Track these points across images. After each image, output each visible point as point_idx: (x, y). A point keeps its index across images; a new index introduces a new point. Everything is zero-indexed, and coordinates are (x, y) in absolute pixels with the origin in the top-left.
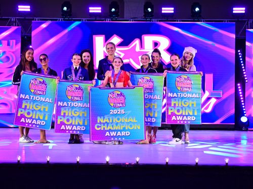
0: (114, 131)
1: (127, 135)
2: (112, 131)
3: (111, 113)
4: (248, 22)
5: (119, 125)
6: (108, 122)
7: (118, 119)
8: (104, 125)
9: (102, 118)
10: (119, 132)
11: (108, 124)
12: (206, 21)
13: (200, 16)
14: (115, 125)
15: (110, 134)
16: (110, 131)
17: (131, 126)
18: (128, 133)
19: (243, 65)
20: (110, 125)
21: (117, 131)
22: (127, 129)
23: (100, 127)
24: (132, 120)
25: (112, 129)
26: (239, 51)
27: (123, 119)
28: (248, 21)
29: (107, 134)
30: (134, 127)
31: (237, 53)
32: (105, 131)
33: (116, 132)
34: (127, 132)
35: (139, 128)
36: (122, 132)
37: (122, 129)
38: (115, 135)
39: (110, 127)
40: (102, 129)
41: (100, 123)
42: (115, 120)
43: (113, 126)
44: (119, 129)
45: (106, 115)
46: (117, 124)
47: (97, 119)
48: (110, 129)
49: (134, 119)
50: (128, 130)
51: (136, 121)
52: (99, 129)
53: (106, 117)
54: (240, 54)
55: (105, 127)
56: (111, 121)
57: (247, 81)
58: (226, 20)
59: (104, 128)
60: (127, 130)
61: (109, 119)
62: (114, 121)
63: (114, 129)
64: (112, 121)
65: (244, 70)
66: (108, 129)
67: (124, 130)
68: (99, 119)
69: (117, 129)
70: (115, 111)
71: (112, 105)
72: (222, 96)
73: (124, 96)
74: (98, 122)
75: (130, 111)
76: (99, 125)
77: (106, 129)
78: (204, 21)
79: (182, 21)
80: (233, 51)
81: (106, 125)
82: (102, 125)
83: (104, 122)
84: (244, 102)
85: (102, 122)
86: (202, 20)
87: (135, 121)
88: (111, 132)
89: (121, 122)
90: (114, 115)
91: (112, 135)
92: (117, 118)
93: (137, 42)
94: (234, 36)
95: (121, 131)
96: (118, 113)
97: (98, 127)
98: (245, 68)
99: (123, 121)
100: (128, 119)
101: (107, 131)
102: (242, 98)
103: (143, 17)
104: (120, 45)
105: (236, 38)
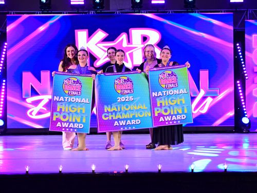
0: (123, 120)
1: (137, 123)
2: (121, 120)
3: (119, 101)
4: (247, 13)
5: (128, 113)
6: (116, 110)
7: (127, 107)
8: (112, 114)
9: (109, 106)
10: (129, 121)
11: (116, 112)
12: (201, 12)
13: (194, 7)
14: (123, 114)
15: (119, 124)
16: (118, 120)
18: (138, 122)
19: (242, 60)
20: (118, 113)
22: (137, 116)
23: (108, 116)
24: (142, 107)
25: (121, 118)
26: (238, 44)
27: (131, 107)
28: (247, 11)
29: (116, 123)
32: (113, 121)
33: (125, 121)
34: (137, 120)
36: (132, 121)
37: (131, 117)
38: (124, 124)
39: (118, 116)
40: (110, 119)
41: (108, 112)
42: (124, 108)
43: (121, 115)
44: (129, 117)
45: (114, 103)
46: (126, 112)
47: (104, 109)
48: (119, 118)
49: (144, 106)
50: (139, 118)
52: (107, 118)
53: (114, 106)
54: (239, 48)
55: (114, 116)
56: (119, 110)
57: (247, 78)
58: (223, 10)
59: (112, 118)
60: (137, 118)
61: (117, 107)
62: (122, 110)
63: (123, 118)
64: (121, 109)
66: (117, 118)
67: (134, 118)
68: (106, 109)
69: (126, 117)
70: (123, 99)
71: (119, 92)
73: (131, 82)
74: (106, 111)
75: (139, 98)
76: (107, 115)
77: (114, 118)
78: (198, 12)
79: (175, 12)
80: (232, 46)
81: (114, 114)
82: (110, 114)
83: (112, 111)
85: (109, 111)
87: (145, 108)
88: (120, 122)
89: (129, 110)
90: (121, 102)
91: (121, 124)
92: (125, 105)
95: (130, 119)
96: (127, 100)
97: (106, 116)
99: (132, 109)
100: (137, 106)
101: (116, 120)
102: (242, 97)
103: (131, 9)
104: (105, 40)
105: (234, 30)
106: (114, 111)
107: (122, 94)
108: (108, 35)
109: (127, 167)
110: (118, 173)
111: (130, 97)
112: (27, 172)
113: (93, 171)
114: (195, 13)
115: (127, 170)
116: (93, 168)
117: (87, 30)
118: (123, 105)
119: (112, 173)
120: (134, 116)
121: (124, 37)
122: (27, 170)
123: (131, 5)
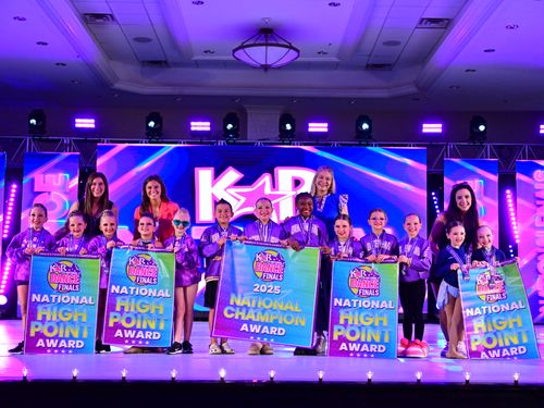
0: (257, 323)
5: (267, 314)
7: (267, 303)
8: (241, 311)
10: (266, 327)
13: (370, 137)
14: (259, 313)
16: (249, 322)
17: (289, 318)
18: (281, 331)
20: (251, 311)
21: (264, 324)
22: (280, 322)
23: (234, 313)
24: (292, 308)
25: (254, 319)
29: (244, 327)
30: (296, 321)
32: (241, 322)
35: (303, 324)
36: (271, 328)
37: (271, 321)
38: (258, 331)
39: (251, 316)
40: (237, 317)
41: (235, 306)
42: (261, 303)
43: (256, 314)
44: (267, 321)
46: (264, 311)
48: (250, 320)
50: (283, 325)
52: (231, 316)
55: (243, 314)
59: (240, 316)
60: (281, 326)
63: (258, 320)
66: (247, 318)
67: (276, 323)
69: (262, 320)
74: (232, 303)
76: (232, 309)
77: (243, 318)
81: (244, 310)
82: (238, 309)
85: (238, 303)
86: (374, 143)
88: (251, 325)
93: (266, 179)
94: (423, 168)
95: (269, 325)
97: (230, 312)
99: (274, 308)
101: (245, 322)
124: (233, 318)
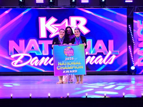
1: (75, 72)
3: (66, 60)
4: (134, 8)
5: (70, 67)
6: (64, 65)
7: (70, 63)
8: (62, 67)
9: (61, 62)
10: (71, 71)
11: (64, 66)
12: (109, 7)
13: (105, 4)
16: (65, 70)
17: (78, 67)
18: (76, 71)
19: (132, 34)
20: (65, 66)
22: (75, 68)
23: (60, 68)
24: (78, 63)
25: (67, 69)
26: (129, 26)
29: (64, 72)
30: (80, 67)
31: (128, 27)
32: (63, 70)
34: (75, 70)
36: (73, 71)
37: (72, 68)
38: (68, 72)
39: (65, 68)
40: (61, 69)
41: (60, 66)
43: (67, 67)
44: (71, 69)
45: (63, 60)
46: (69, 66)
48: (66, 69)
49: (80, 63)
50: (76, 69)
51: (80, 64)
52: (59, 69)
53: (63, 62)
54: (130, 27)
55: (63, 68)
57: (134, 44)
58: (121, 7)
59: (62, 69)
60: (75, 69)
61: (65, 63)
62: (68, 64)
63: (68, 69)
64: (67, 64)
65: (133, 38)
66: (64, 69)
67: (74, 69)
68: (59, 64)
69: (69, 69)
70: (68, 58)
71: (66, 55)
72: (119, 54)
73: (73, 50)
74: (59, 65)
75: (77, 58)
76: (59, 67)
77: (63, 69)
78: (107, 8)
79: (94, 7)
80: (126, 26)
81: (63, 67)
82: (61, 67)
83: (62, 65)
84: (133, 57)
85: (61, 65)
86: (107, 7)
88: (66, 71)
89: (72, 65)
91: (67, 72)
95: (72, 70)
96: (70, 59)
97: (59, 68)
98: (133, 36)
99: (73, 64)
100: (76, 63)
101: (64, 70)
102: (131, 55)
103: (70, 6)
104: (56, 23)
105: (127, 17)
106: (63, 65)
107: (68, 56)
108: (57, 20)
109: (68, 94)
110: (63, 98)
111: (72, 58)
112: (12, 97)
113: (49, 97)
114: (106, 8)
115: (68, 96)
116: (49, 95)
117: (46, 17)
118: (68, 62)
119: (60, 98)
120: (74, 68)
121: (66, 21)
122: (12, 96)
123: (70, 3)
124: (60, 70)
